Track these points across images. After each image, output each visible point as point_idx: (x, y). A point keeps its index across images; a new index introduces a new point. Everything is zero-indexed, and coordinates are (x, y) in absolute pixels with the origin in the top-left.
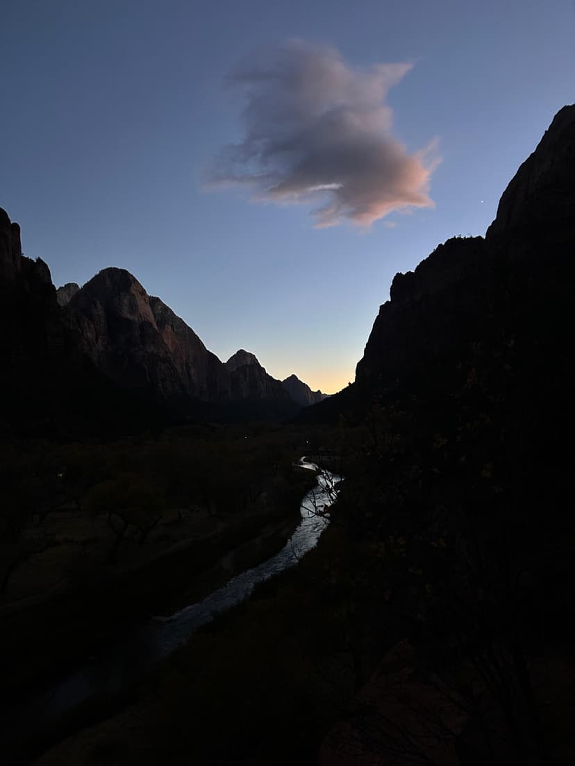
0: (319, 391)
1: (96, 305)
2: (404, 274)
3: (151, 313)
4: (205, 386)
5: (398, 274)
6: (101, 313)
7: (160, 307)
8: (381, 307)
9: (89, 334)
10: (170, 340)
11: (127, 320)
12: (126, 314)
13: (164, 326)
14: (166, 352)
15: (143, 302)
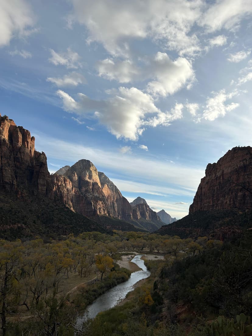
0: (175, 218)
1: (74, 175)
2: (212, 164)
3: (99, 179)
4: (120, 212)
5: (209, 164)
6: (77, 178)
7: (103, 177)
8: (201, 179)
9: (69, 187)
10: (106, 191)
11: (87, 181)
12: (87, 179)
13: (104, 184)
14: (103, 196)
15: (95, 174)
